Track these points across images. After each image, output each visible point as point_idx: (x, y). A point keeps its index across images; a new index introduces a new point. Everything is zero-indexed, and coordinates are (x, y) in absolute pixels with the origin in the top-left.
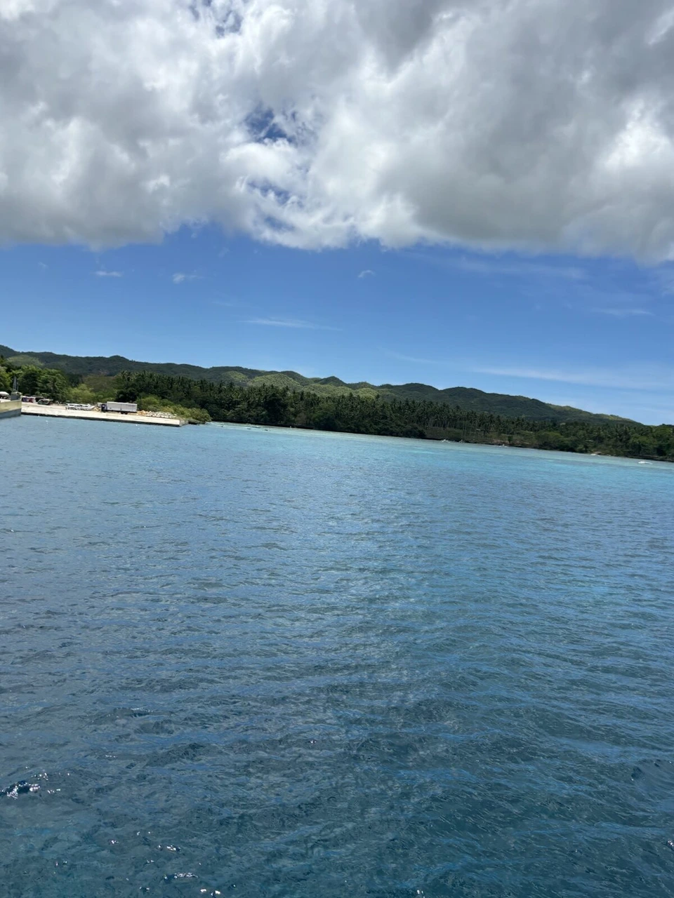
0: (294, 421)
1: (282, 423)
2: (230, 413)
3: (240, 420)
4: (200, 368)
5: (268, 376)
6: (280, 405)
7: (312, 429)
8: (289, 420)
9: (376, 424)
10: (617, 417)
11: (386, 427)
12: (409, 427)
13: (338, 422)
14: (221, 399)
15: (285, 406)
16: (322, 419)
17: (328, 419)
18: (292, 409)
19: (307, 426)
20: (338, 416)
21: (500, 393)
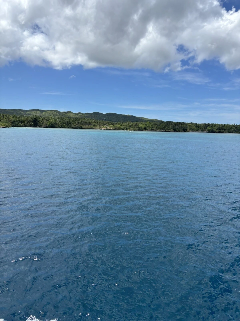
0: (42, 126)
1: (39, 126)
2: (21, 124)
3: (25, 126)
4: (25, 110)
5: (47, 112)
6: (37, 121)
7: (48, 127)
8: (41, 125)
9: (67, 125)
10: (157, 120)
11: (71, 126)
12: (77, 126)
13: (55, 125)
14: (19, 120)
15: (39, 121)
16: (50, 124)
17: (52, 124)
18: (41, 122)
19: (46, 127)
20: (56, 123)
21: (122, 114)
